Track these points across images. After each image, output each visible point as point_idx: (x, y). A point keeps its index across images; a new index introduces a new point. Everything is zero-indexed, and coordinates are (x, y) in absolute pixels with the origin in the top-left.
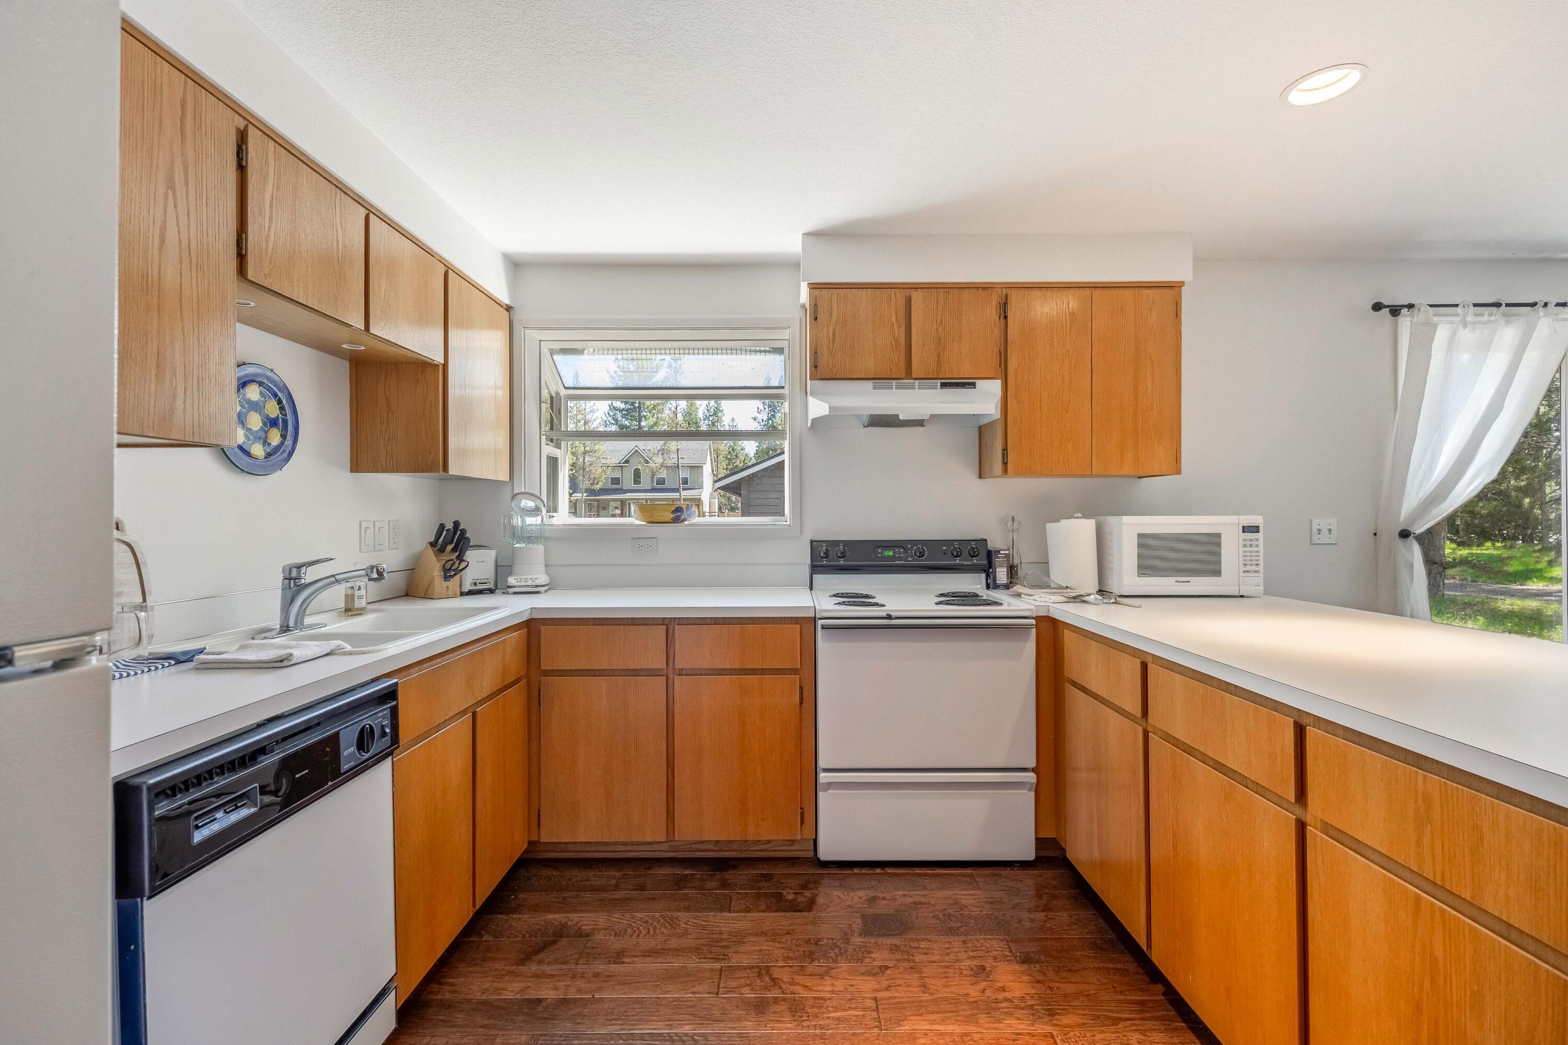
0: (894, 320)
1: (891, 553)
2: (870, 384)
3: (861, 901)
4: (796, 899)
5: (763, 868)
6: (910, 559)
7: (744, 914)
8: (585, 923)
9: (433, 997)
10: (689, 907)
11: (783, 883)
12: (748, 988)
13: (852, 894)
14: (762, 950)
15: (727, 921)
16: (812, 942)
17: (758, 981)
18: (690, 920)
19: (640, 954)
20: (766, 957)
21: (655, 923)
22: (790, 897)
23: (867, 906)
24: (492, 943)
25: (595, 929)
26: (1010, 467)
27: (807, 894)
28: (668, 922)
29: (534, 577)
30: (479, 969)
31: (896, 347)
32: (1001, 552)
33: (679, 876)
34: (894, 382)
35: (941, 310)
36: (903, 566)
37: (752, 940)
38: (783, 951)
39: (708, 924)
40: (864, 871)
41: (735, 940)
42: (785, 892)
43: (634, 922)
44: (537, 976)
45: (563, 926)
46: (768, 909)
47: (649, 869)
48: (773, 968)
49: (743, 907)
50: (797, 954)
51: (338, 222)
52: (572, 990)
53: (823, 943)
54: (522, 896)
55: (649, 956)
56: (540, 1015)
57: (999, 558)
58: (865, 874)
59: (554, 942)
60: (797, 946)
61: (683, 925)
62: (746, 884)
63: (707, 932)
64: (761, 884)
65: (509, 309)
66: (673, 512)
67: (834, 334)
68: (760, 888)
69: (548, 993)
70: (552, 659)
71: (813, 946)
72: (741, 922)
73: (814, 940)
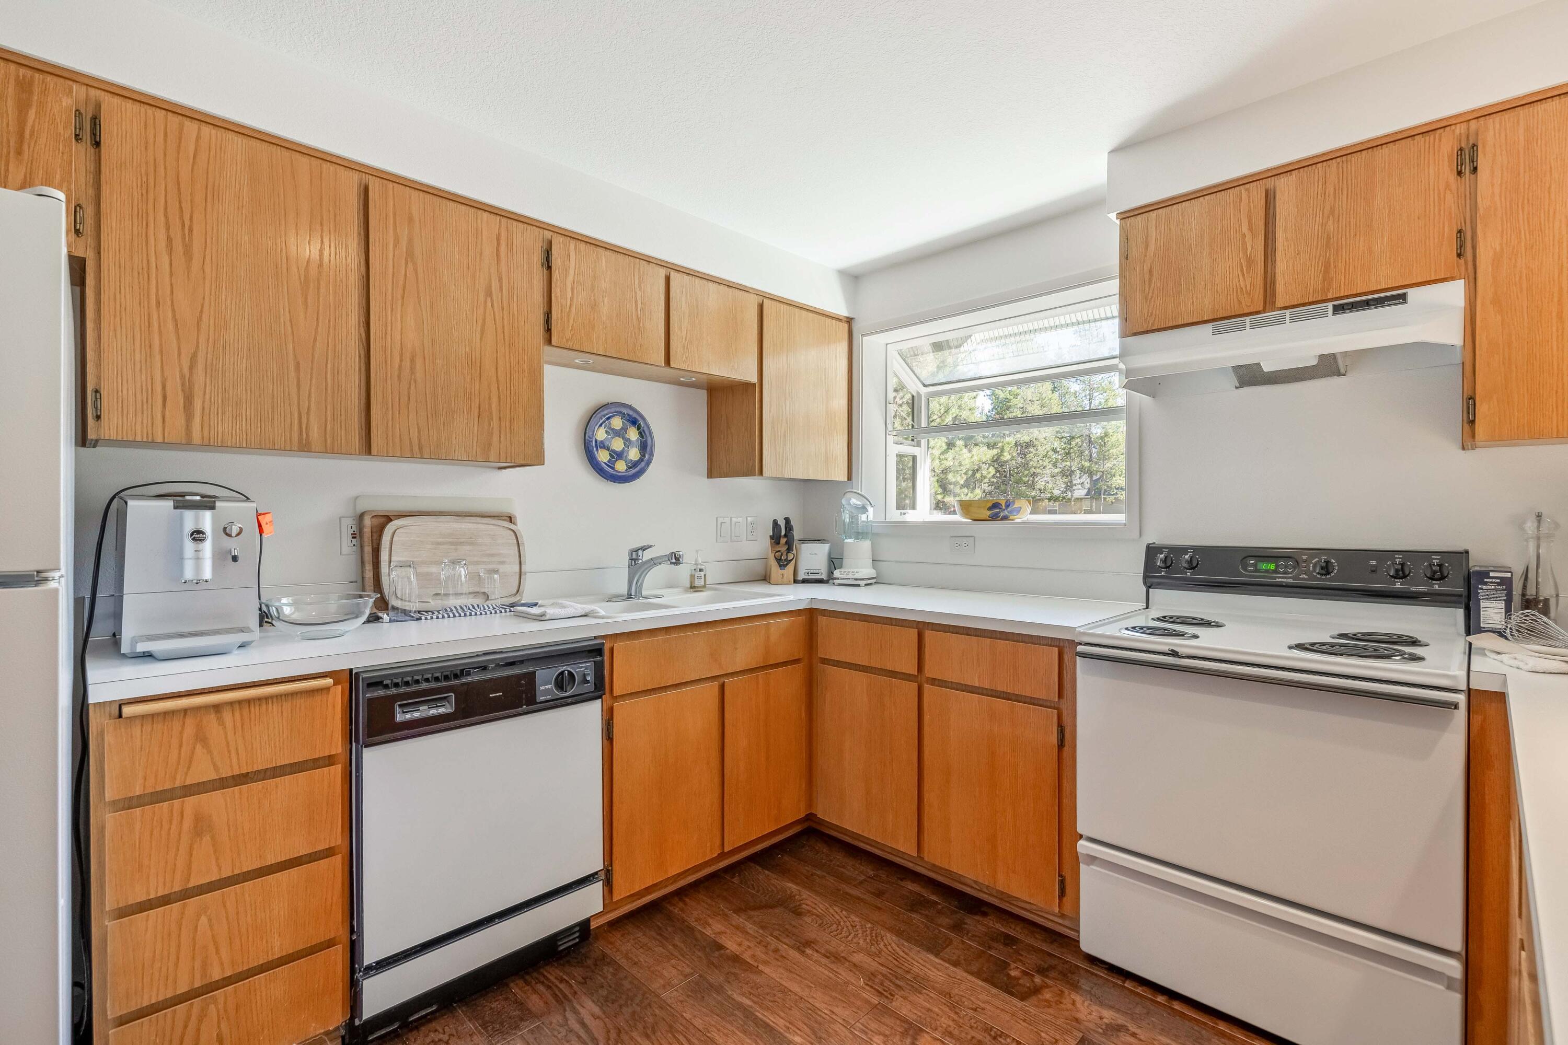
0: (1245, 229)
1: (1272, 566)
2: (1209, 328)
3: (1099, 1022)
4: (1019, 979)
5: (1014, 930)
6: (1304, 576)
7: (947, 965)
8: (808, 902)
9: (668, 906)
10: (904, 931)
11: (1022, 955)
12: (881, 1037)
13: (1095, 1008)
14: (932, 1011)
15: (924, 964)
16: (993, 1033)
17: (898, 1037)
18: (893, 944)
19: (823, 952)
20: (928, 1019)
21: (860, 931)
22: (1013, 973)
23: (1101, 1031)
24: (735, 886)
25: (809, 912)
26: (1481, 428)
27: (1038, 980)
28: (872, 937)
29: (855, 570)
30: (709, 901)
31: (1249, 266)
32: (1492, 574)
33: (922, 899)
34: (1248, 319)
35: (1332, 192)
36: (1288, 586)
37: (932, 995)
38: (951, 1023)
39: (905, 956)
40: (1139, 990)
41: (915, 985)
42: (1013, 965)
43: (844, 922)
44: (737, 928)
45: (792, 897)
46: (978, 974)
47: (902, 880)
48: (926, 1035)
49: (955, 958)
50: (963, 1035)
51: (637, 286)
52: (749, 952)
53: (1003, 1041)
54: (786, 858)
55: (828, 957)
56: (712, 959)
57: (1486, 583)
58: (1138, 994)
59: (771, 907)
60: (971, 1027)
61: (882, 946)
62: (979, 937)
63: (896, 963)
64: (995, 945)
65: (849, 321)
66: (990, 509)
67: (1151, 272)
68: (990, 948)
69: (731, 945)
70: (829, 648)
71: (988, 1038)
72: (937, 972)
73: (995, 1032)
